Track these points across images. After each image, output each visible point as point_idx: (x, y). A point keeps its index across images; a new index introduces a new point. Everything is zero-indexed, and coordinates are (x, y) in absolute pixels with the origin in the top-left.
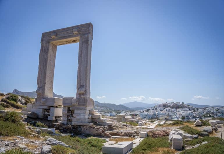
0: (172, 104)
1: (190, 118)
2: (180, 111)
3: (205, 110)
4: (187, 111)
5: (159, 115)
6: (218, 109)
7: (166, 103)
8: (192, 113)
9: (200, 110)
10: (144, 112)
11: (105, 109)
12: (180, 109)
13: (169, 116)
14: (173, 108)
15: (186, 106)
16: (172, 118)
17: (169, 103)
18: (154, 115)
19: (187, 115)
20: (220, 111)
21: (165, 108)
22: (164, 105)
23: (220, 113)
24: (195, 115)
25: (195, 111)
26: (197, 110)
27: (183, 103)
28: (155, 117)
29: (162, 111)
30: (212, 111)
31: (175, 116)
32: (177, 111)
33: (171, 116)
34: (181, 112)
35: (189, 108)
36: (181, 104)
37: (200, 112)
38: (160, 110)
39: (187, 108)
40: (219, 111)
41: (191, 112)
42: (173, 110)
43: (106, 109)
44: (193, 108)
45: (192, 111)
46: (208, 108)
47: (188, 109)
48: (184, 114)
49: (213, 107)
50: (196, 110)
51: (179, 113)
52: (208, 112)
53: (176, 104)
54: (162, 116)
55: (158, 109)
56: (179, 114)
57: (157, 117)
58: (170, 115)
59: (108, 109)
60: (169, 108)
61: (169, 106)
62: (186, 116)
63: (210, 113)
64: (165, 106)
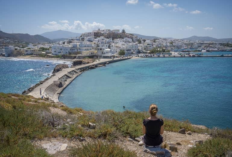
0: (107, 33)
1: (132, 53)
2: (119, 42)
3: (154, 42)
4: (129, 42)
5: (82, 48)
6: (173, 42)
7: (99, 30)
8: (136, 46)
9: (148, 41)
10: (64, 43)
11: (11, 42)
12: (118, 39)
13: (98, 49)
14: (108, 38)
15: (127, 35)
16: (103, 53)
17: (103, 31)
18: (73, 48)
19: (128, 48)
20: (176, 44)
21: (96, 38)
22: (95, 33)
23: (175, 47)
24: (140, 48)
25: (140, 42)
26: (144, 42)
27: (124, 31)
28: (76, 50)
29: (92, 42)
30: (164, 44)
31: (109, 50)
32: (113, 42)
33: (101, 49)
34: (120, 44)
35: (132, 38)
36: (121, 32)
37: (148, 44)
38: (89, 41)
39: (129, 38)
40: (174, 44)
41: (134, 44)
42: (107, 40)
43: (14, 41)
44: (138, 38)
45: (137, 42)
46: (158, 39)
47: (130, 40)
48: (123, 46)
49: (165, 39)
50: (142, 42)
51: (117, 45)
52: (159, 45)
53: (114, 32)
54: (87, 50)
55: (86, 38)
56: (117, 47)
57: (79, 51)
58: (101, 47)
59: (16, 42)
60: (102, 37)
61: (103, 35)
62: (128, 50)
63: (162, 46)
64: (97, 35)
